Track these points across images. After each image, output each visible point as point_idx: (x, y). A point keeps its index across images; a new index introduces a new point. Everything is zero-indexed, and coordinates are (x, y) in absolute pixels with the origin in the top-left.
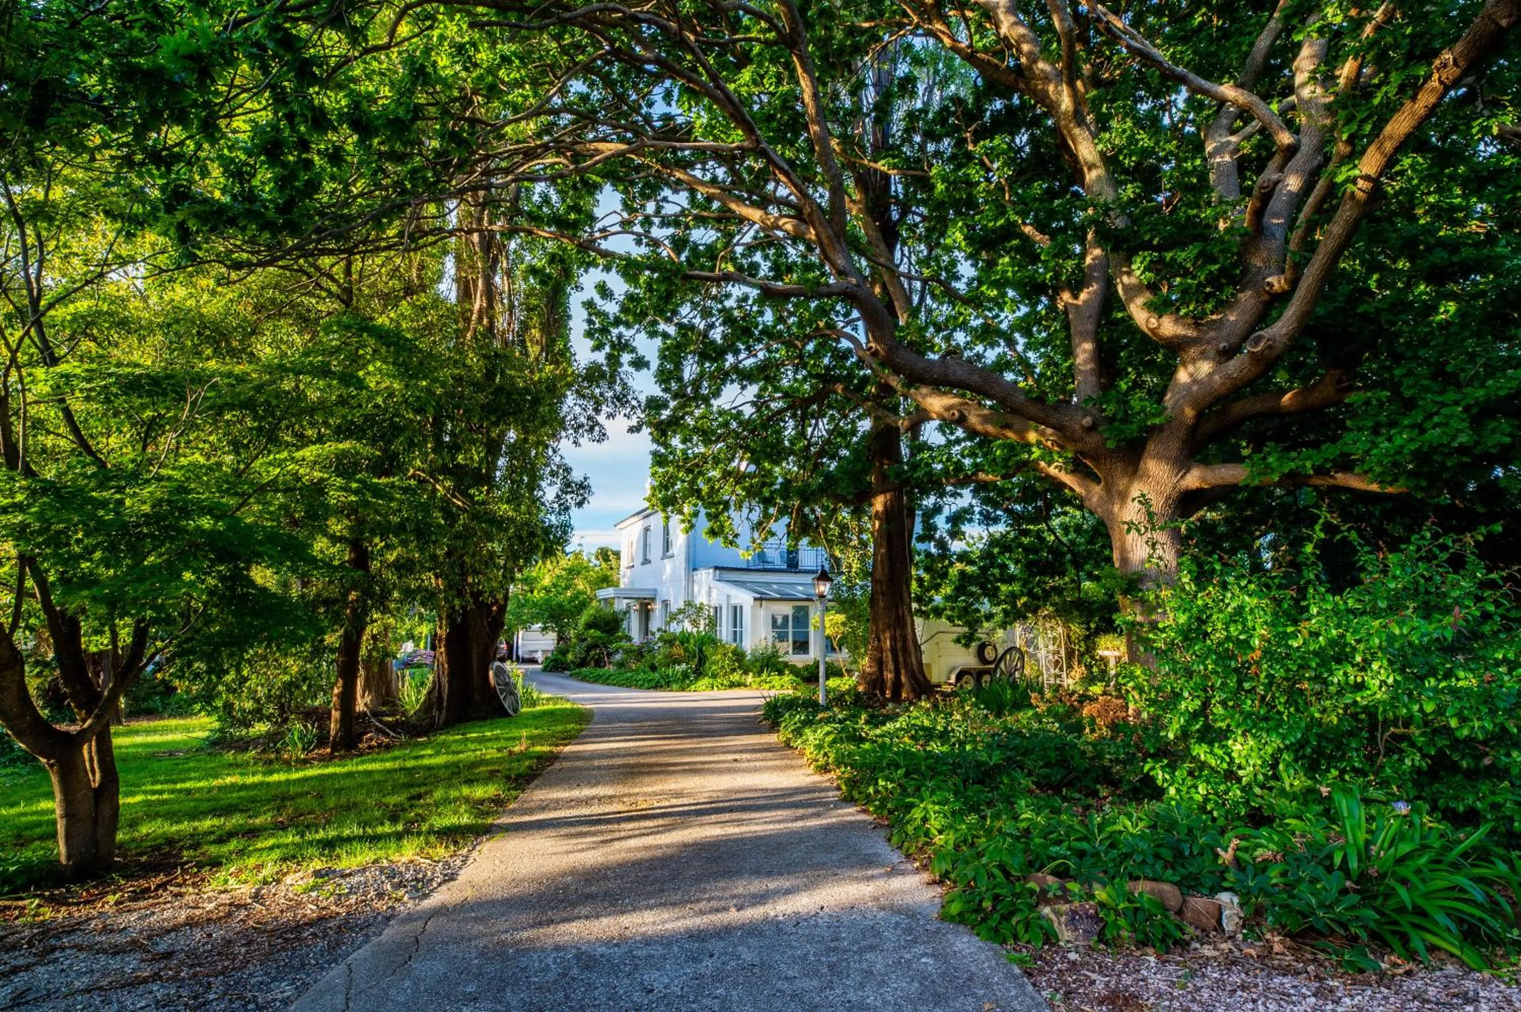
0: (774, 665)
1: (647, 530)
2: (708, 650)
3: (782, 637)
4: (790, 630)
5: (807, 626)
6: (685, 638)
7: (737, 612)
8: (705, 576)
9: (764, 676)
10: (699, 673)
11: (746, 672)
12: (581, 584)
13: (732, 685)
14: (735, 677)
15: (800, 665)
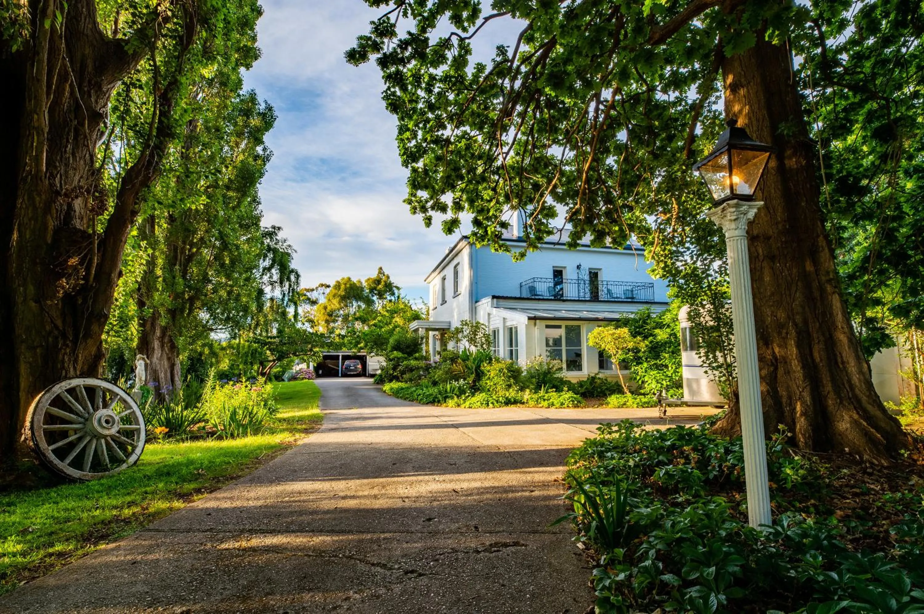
0: (550, 381)
1: (444, 279)
2: (485, 367)
3: (555, 354)
4: (564, 348)
5: (580, 345)
6: (466, 357)
7: (512, 333)
8: (485, 304)
9: (542, 393)
10: (475, 389)
11: (522, 389)
12: (398, 320)
13: (508, 402)
14: (512, 393)
15: (574, 381)
